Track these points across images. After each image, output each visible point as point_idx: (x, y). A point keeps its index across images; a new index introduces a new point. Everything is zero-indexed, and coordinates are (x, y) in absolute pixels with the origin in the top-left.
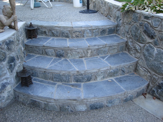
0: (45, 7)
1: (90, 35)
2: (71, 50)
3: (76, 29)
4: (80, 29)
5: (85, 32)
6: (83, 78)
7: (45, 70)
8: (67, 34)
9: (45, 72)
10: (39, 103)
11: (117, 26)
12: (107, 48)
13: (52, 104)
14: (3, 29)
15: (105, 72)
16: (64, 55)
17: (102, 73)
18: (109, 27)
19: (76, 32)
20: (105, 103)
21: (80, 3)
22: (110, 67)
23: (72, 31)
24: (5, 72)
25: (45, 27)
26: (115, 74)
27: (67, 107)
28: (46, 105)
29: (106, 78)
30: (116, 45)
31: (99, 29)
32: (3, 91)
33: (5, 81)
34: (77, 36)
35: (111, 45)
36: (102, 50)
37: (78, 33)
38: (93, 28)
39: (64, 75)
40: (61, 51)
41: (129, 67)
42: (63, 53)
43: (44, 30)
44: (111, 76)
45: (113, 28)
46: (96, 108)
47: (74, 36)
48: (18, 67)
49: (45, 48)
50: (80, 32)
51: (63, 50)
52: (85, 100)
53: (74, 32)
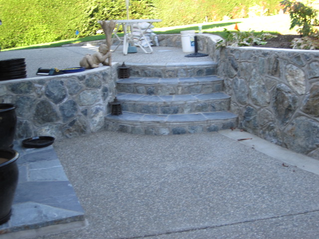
0: (144, 53)
1: (184, 75)
2: (161, 86)
3: (169, 68)
4: (173, 68)
5: (179, 71)
6: (170, 110)
7: (134, 103)
8: (160, 73)
9: (134, 104)
10: (127, 127)
11: (217, 66)
12: (200, 86)
13: (138, 126)
14: (98, 65)
15: (192, 105)
16: (155, 92)
17: (188, 105)
18: (206, 67)
19: (169, 71)
20: (187, 128)
21: (192, 46)
22: (197, 100)
23: (165, 70)
24: (99, 98)
25: (138, 67)
26: (204, 109)
27: (151, 130)
28: (133, 128)
29: (194, 112)
30: (210, 84)
31: (195, 68)
32: (96, 115)
33: (98, 106)
34: (170, 76)
35: (204, 83)
36: (194, 88)
37: (171, 73)
38: (188, 67)
39: (151, 106)
40: (151, 87)
41: (220, 103)
42: (154, 90)
43: (136, 70)
44: (199, 110)
45: (212, 68)
46: (179, 133)
47: (167, 75)
48: (110, 98)
49: (137, 85)
50: (173, 71)
51: (153, 87)
52: (168, 123)
53: (167, 72)
